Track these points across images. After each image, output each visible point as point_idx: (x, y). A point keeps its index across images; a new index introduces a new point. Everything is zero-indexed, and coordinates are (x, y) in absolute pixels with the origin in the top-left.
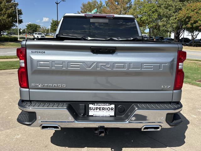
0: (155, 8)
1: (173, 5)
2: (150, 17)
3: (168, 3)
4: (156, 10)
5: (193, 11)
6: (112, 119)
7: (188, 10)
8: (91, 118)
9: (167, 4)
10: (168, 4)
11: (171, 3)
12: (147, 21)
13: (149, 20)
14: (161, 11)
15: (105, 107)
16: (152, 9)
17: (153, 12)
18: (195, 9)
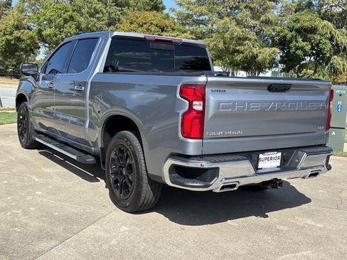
0: (69, 13)
1: (105, 11)
2: (61, 30)
3: (94, 5)
4: (72, 18)
5: (142, 26)
6: (278, 169)
7: (131, 23)
8: (260, 171)
9: (93, 7)
10: (95, 8)
11: (99, 6)
12: (54, 39)
13: (59, 36)
14: (82, 19)
15: (273, 156)
16: (64, 13)
17: (66, 21)
18: (145, 24)
